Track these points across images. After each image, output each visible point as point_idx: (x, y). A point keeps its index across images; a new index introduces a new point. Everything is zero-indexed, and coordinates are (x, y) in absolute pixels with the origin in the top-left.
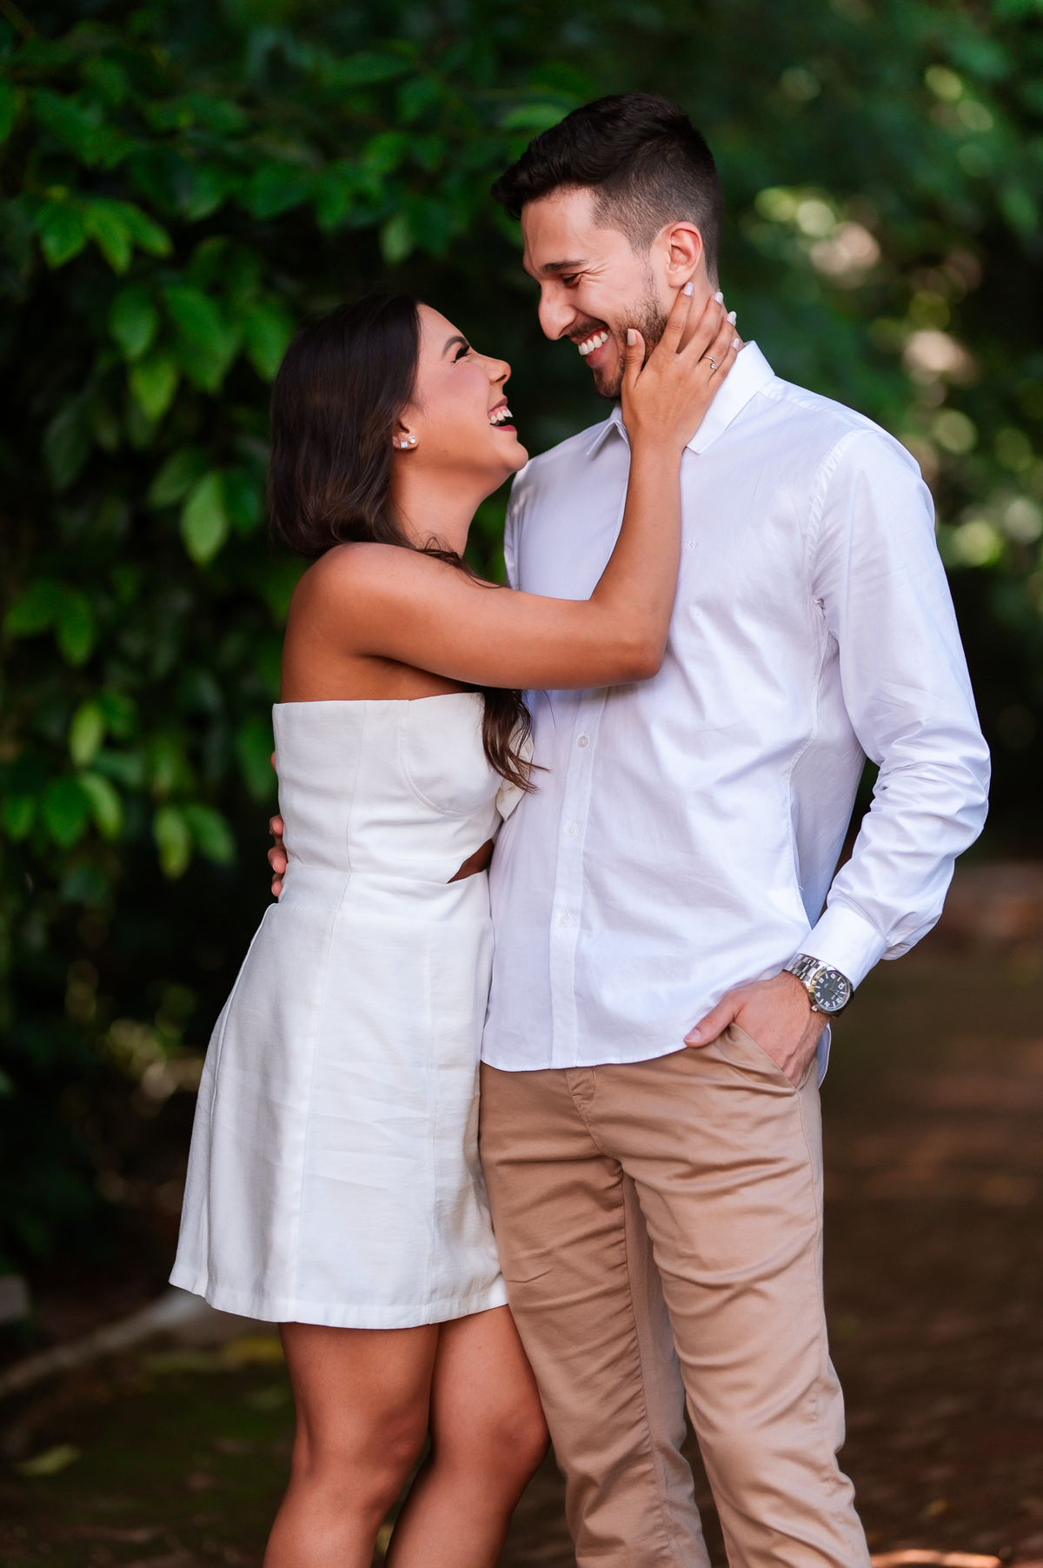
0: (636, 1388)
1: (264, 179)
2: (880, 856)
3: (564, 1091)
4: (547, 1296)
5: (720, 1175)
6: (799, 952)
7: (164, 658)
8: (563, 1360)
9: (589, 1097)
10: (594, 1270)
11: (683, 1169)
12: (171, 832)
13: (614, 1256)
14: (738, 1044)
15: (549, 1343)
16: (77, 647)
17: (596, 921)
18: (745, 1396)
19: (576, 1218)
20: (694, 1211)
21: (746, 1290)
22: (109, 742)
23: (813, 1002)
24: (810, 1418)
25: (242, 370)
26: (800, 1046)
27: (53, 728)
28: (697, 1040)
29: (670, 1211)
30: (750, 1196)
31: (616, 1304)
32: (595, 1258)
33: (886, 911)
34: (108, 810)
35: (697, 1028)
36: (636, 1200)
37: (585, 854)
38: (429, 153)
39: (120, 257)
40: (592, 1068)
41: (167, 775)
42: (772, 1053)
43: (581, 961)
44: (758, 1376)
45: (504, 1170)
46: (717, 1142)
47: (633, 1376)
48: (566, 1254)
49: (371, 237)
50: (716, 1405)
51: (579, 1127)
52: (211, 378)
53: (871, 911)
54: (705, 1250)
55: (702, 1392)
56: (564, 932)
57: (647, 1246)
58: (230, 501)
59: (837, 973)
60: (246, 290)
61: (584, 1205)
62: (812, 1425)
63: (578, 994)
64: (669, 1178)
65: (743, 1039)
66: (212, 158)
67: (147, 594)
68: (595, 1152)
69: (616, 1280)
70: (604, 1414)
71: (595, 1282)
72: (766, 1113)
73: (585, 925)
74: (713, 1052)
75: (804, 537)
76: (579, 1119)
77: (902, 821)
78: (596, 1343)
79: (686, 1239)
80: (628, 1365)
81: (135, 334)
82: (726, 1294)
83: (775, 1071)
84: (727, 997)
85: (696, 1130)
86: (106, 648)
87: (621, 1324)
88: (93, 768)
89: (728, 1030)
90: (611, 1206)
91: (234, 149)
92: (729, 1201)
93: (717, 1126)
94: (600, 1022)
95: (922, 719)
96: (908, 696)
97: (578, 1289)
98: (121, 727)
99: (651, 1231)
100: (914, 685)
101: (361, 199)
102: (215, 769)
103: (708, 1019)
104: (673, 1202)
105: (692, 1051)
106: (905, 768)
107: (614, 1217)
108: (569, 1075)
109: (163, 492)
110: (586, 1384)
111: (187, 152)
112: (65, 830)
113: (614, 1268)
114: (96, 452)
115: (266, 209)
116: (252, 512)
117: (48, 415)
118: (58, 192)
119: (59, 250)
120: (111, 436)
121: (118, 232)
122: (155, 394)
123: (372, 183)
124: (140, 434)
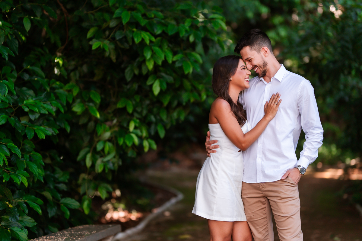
0: (268, 233)
1: (170, 27)
2: (309, 149)
3: (259, 187)
4: (254, 219)
5: (286, 199)
6: (297, 164)
7: (145, 112)
8: (256, 229)
9: (263, 187)
10: (261, 214)
11: (280, 198)
12: (146, 144)
13: (264, 212)
14: (289, 179)
15: (254, 226)
16: (130, 110)
17: (264, 159)
18: (290, 234)
19: (259, 206)
20: (282, 204)
21: (290, 217)
22: (136, 128)
23: (300, 172)
24: (299, 237)
25: (165, 62)
26: (298, 179)
27: (125, 125)
28: (283, 178)
29: (277, 205)
30: (290, 203)
31: (265, 220)
32: (261, 213)
33: (310, 157)
34: (136, 140)
35: (283, 176)
36: (269, 203)
37: (262, 149)
40: (264, 183)
41: (145, 134)
42: (294, 180)
43: (262, 166)
44: (291, 230)
45: (247, 199)
46: (285, 194)
47: (267, 231)
48: (257, 212)
49: (188, 38)
50: (285, 235)
51: (261, 192)
52: (160, 63)
53: (307, 157)
54: (283, 211)
55: (282, 233)
56: (259, 161)
57: (271, 210)
58: (161, 86)
59: (304, 168)
60: (165, 47)
61: (260, 204)
62: (299, 238)
63: (262, 171)
64: (277, 200)
65: (290, 178)
66: (159, 23)
67: (141, 101)
68: (263, 196)
69: (264, 216)
70: (263, 238)
71: (262, 217)
72: (293, 190)
73: (262, 160)
74: (285, 180)
75: (297, 96)
76: (261, 191)
77: (312, 143)
78: (262, 226)
79: (280, 209)
80: (266, 230)
81: (148, 55)
82: (287, 218)
83: (294, 183)
84: (288, 171)
85: (282, 192)
86: (135, 110)
87: (265, 223)
88: (133, 133)
89: (287, 177)
90: (264, 204)
91: (163, 21)
92: (287, 203)
93: (285, 191)
94: (265, 176)
95: (315, 125)
96: (312, 122)
97: (259, 218)
98: (137, 125)
99: (272, 208)
100: (313, 120)
101: (186, 31)
102: (153, 133)
103: (284, 175)
104: (278, 203)
105: (282, 180)
106: (312, 134)
107: (265, 206)
108: (260, 184)
109: (149, 83)
110: (260, 233)
111: (155, 22)
112: (129, 144)
113: (264, 214)
114: (135, 75)
115: (171, 33)
116: (165, 86)
117: (125, 68)
118: (135, 30)
119: (137, 41)
120: (137, 72)
121: (147, 37)
122: (150, 66)
123: (187, 28)
124: (144, 72)
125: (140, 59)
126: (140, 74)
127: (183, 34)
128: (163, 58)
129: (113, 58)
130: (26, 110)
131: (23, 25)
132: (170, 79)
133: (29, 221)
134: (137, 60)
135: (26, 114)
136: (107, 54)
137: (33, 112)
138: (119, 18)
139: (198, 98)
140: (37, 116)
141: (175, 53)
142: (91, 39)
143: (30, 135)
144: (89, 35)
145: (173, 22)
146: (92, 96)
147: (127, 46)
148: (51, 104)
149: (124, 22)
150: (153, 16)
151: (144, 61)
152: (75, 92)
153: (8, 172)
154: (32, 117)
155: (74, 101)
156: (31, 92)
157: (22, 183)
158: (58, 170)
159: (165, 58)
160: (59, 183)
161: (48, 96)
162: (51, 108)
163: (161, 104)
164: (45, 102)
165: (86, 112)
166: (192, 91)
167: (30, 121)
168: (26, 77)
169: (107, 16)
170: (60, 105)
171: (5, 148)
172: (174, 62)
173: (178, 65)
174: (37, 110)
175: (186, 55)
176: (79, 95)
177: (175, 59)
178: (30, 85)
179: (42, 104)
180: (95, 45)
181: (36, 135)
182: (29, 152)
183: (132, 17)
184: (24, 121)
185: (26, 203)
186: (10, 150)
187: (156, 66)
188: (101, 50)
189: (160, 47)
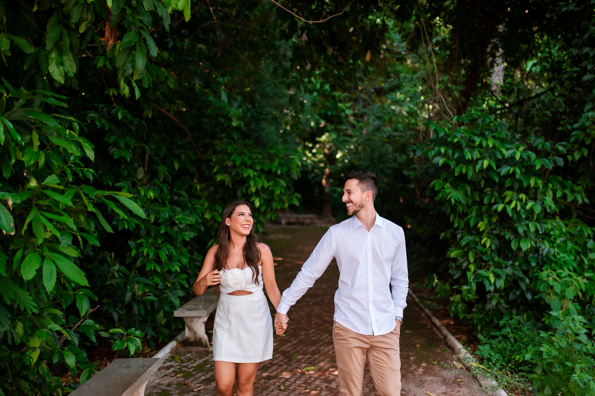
1: (266, 165)
25: (263, 188)
38: (283, 162)
39: (252, 176)
49: (276, 172)
52: (259, 188)
58: (260, 201)
60: (263, 177)
66: (259, 162)
81: (252, 183)
91: (261, 161)
111: (256, 162)
114: (243, 194)
115: (266, 169)
116: (262, 201)
117: (238, 189)
118: (244, 168)
119: (245, 175)
120: (245, 192)
121: (251, 173)
122: (253, 190)
123: (277, 165)
124: (250, 193)
125: (246, 185)
126: (247, 193)
127: (274, 170)
128: (261, 185)
129: (230, 186)
130: (177, 222)
131: (173, 165)
132: (266, 197)
133: (181, 293)
134: (245, 185)
135: (177, 224)
136: (226, 183)
137: (181, 223)
138: (234, 161)
139: (283, 207)
140: (184, 225)
141: (269, 181)
142: (216, 173)
143: (180, 239)
144: (215, 170)
145: (268, 162)
146: (217, 208)
147: (238, 178)
148: (193, 217)
149: (238, 163)
150: (255, 157)
151: (250, 186)
152: (206, 205)
153: (168, 264)
154: (181, 226)
155: (205, 211)
156: (179, 209)
157: (176, 271)
158: (196, 253)
159: (263, 184)
160: (196, 261)
161: (191, 212)
162: (192, 220)
163: (260, 211)
164: (188, 216)
165: (213, 218)
166: (279, 202)
167: (180, 229)
168: (176, 198)
169: (226, 157)
170: (198, 218)
171: (165, 249)
172: (268, 187)
173: (271, 188)
174: (184, 222)
175: (276, 182)
176: (208, 207)
177: (269, 184)
178: (178, 204)
179: (187, 217)
180: (219, 178)
181: (184, 238)
182: (179, 248)
183: (242, 160)
184: (176, 229)
185: (178, 282)
186: (168, 250)
187: (257, 190)
188: (223, 182)
189: (260, 177)
